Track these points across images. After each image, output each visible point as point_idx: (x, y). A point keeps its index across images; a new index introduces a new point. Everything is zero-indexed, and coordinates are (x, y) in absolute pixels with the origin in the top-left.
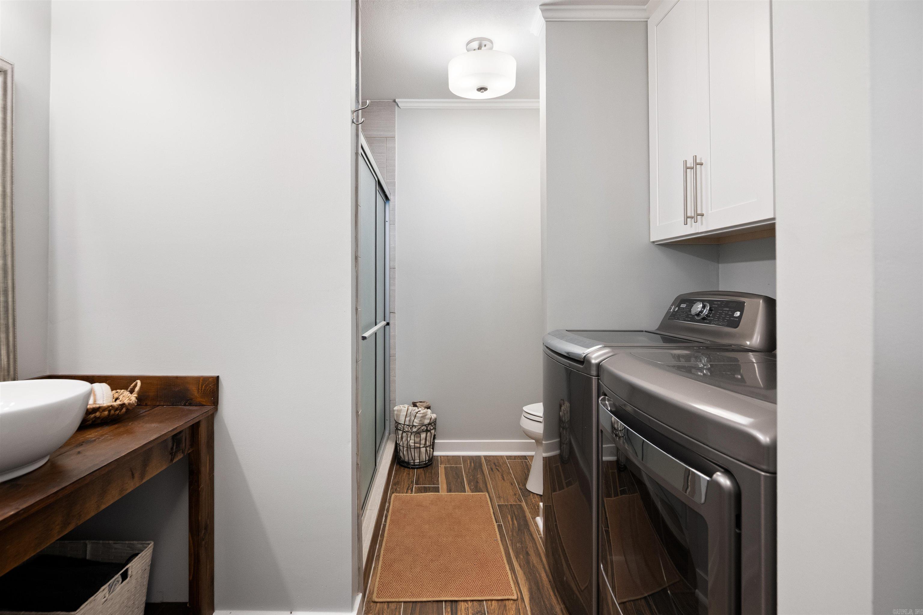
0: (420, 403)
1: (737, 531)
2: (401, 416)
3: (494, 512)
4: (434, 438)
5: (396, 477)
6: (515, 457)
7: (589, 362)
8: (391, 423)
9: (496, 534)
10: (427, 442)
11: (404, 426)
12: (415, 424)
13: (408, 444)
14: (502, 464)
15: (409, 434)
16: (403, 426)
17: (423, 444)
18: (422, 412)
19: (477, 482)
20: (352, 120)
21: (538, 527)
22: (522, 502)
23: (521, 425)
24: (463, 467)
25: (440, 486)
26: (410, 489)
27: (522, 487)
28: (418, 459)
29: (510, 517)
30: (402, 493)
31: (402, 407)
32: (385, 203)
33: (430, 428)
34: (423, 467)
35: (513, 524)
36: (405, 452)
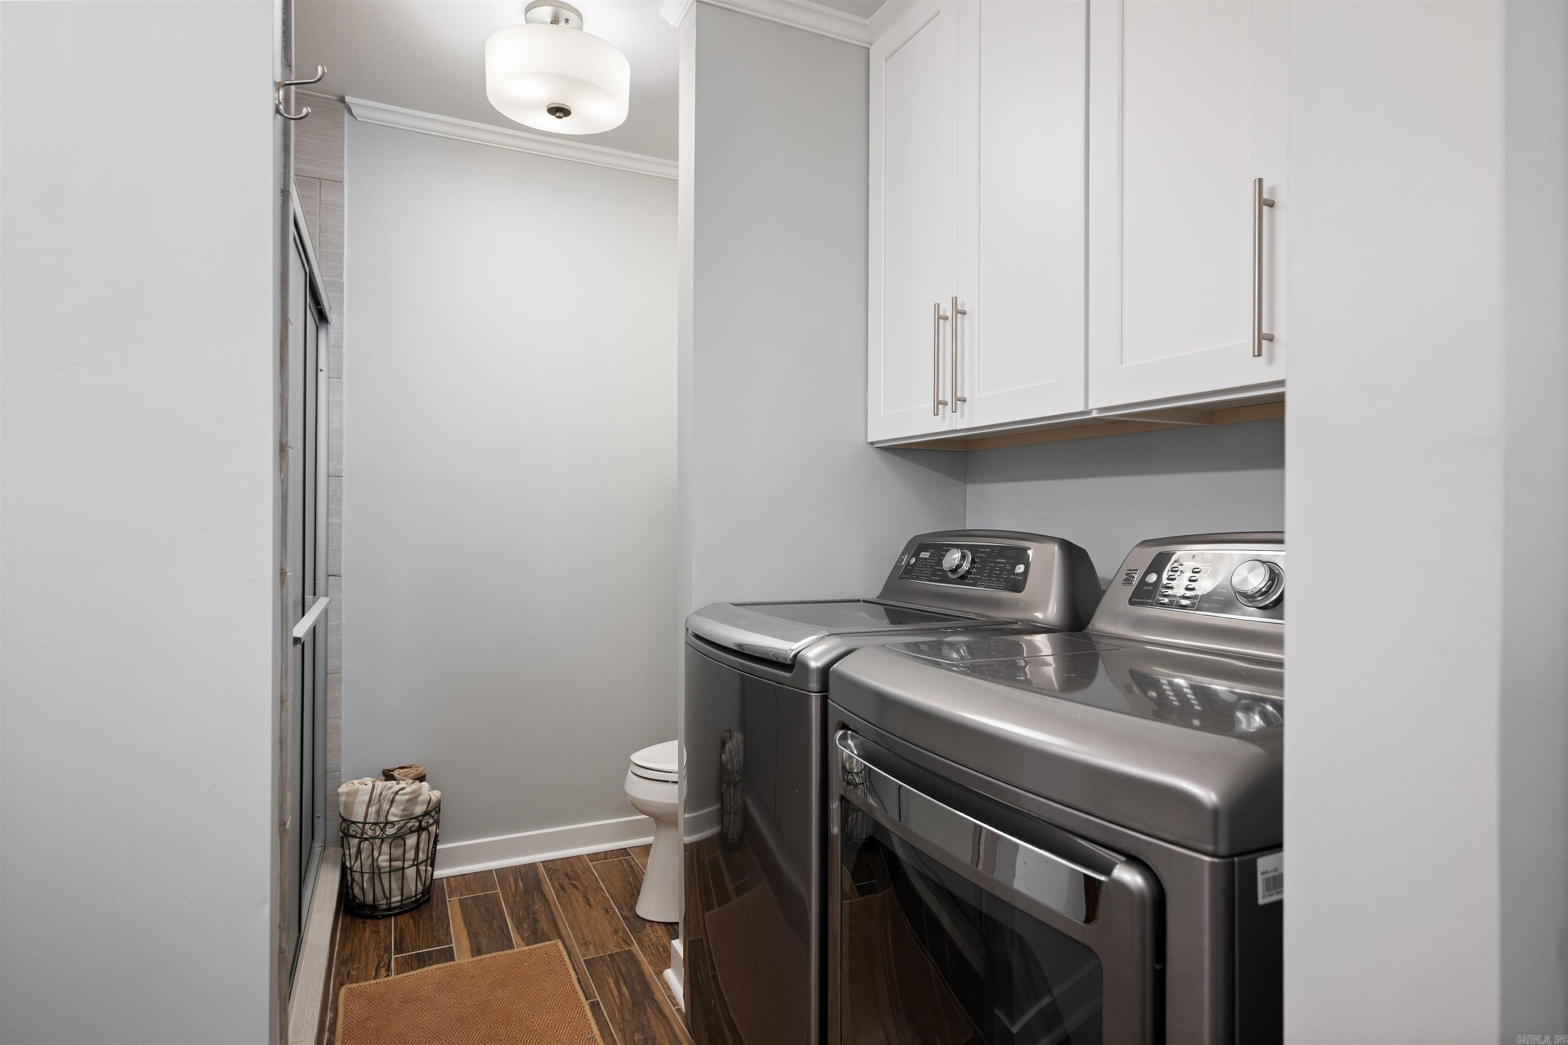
0: (402, 771)
1: (1158, 967)
2: (356, 805)
3: (578, 979)
4: (436, 842)
5: (345, 945)
6: (605, 855)
7: (805, 667)
8: (328, 823)
9: (590, 1024)
10: (420, 854)
11: (364, 827)
12: (391, 818)
13: (375, 865)
14: (583, 872)
15: (378, 842)
16: (361, 827)
17: (409, 860)
18: (408, 790)
19: (536, 921)
20: (275, 107)
21: (670, 990)
22: (632, 945)
23: (628, 791)
24: (500, 893)
25: (454, 945)
26: (384, 965)
27: (628, 914)
28: (399, 893)
29: (612, 981)
30: (366, 980)
31: (357, 786)
32: (317, 328)
33: (428, 822)
34: (410, 910)
35: (621, 994)
36: (365, 884)
